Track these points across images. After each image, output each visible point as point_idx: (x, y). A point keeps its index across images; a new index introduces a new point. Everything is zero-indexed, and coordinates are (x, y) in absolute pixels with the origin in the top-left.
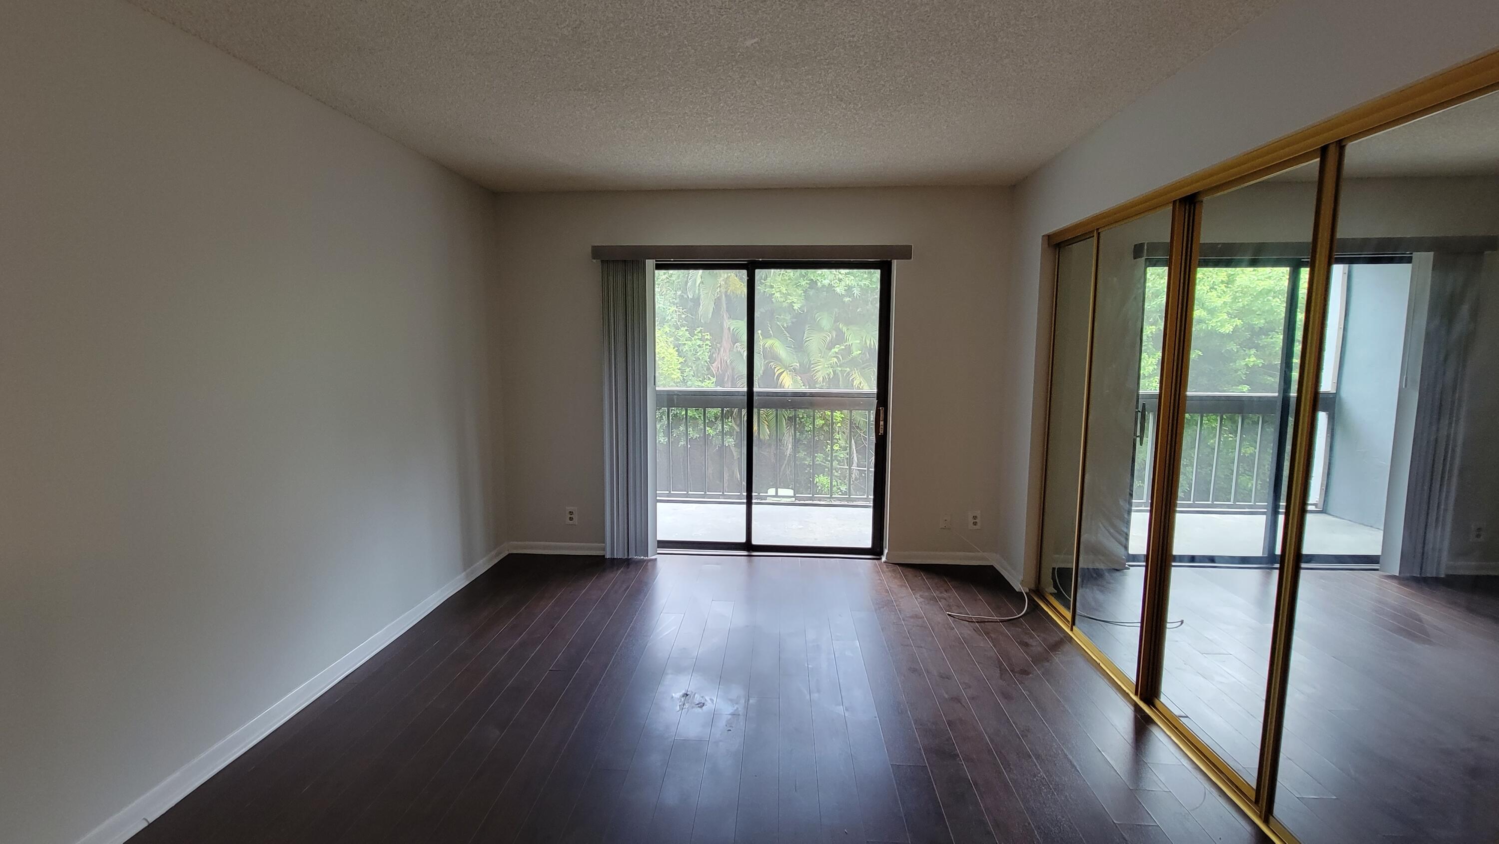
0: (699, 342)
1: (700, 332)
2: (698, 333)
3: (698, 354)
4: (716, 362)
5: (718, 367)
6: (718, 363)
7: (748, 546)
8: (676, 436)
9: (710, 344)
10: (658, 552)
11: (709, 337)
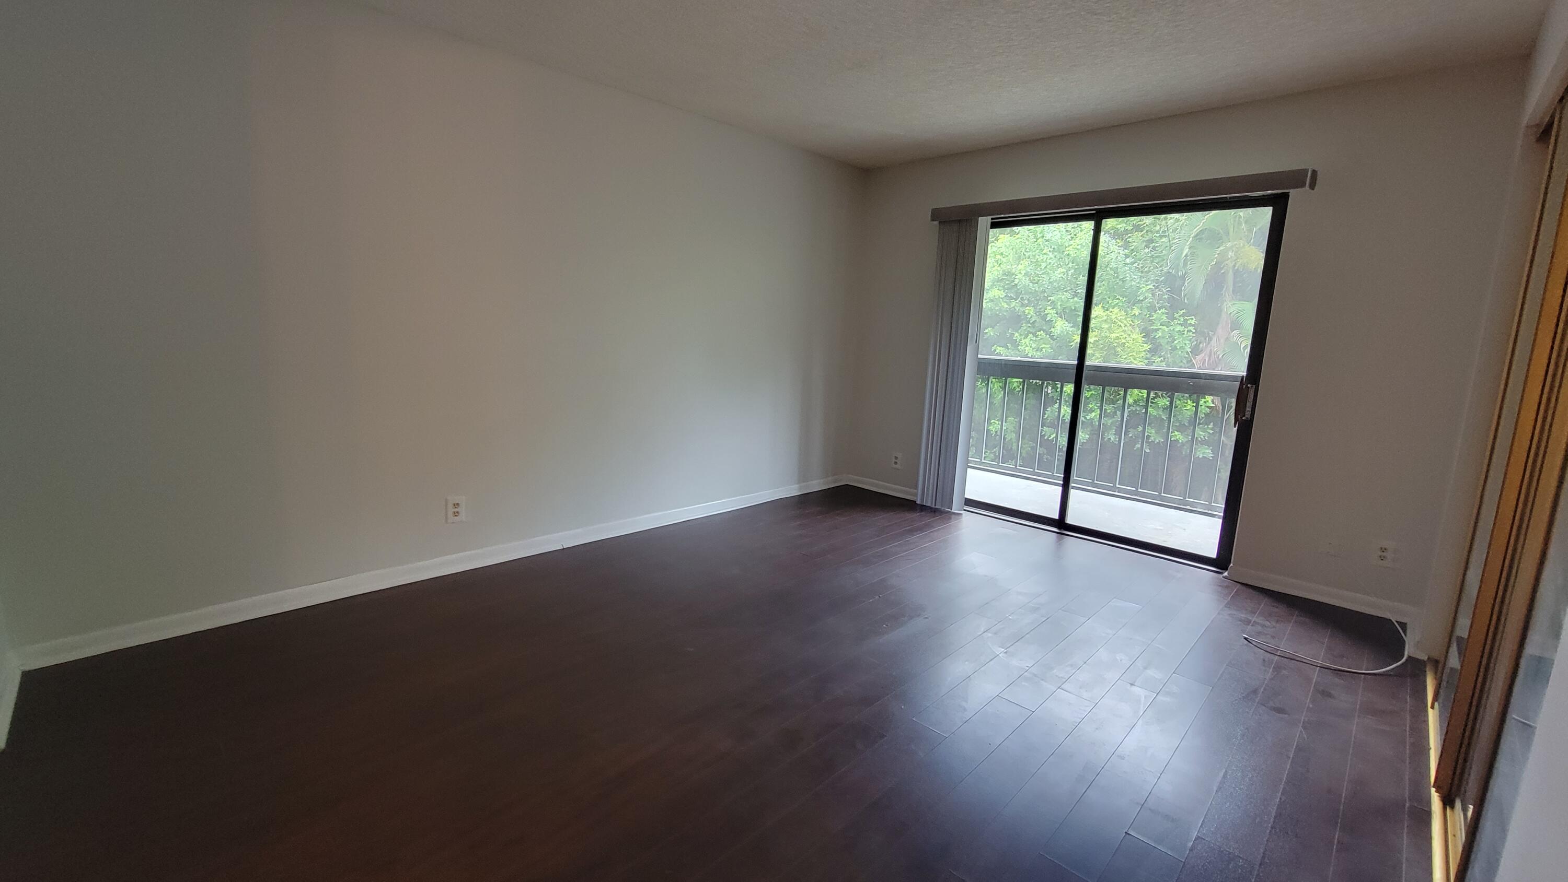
0: (1179, 328)
1: (1183, 315)
2: (1180, 316)
3: (1176, 342)
4: (1203, 355)
5: (1205, 360)
6: (1205, 355)
7: (1061, 525)
8: (1131, 437)
9: (1194, 331)
10: (965, 508)
11: (1193, 322)
